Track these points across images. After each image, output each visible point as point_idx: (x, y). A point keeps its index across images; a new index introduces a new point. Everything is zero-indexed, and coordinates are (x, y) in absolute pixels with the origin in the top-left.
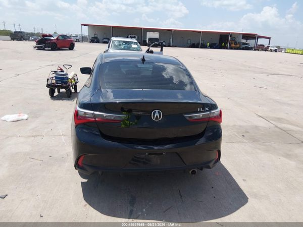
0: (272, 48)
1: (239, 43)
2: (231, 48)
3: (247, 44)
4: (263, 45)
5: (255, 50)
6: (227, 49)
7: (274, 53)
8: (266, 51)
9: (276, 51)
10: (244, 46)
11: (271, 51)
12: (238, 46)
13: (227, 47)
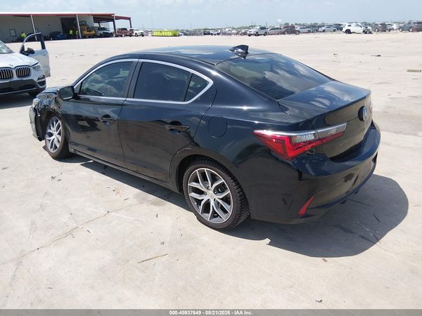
0: (137, 32)
1: (93, 28)
2: (84, 37)
3: (104, 29)
4: (126, 29)
5: (117, 36)
6: (79, 38)
7: (141, 37)
8: (131, 36)
9: (143, 36)
10: (101, 32)
11: (137, 35)
12: (93, 32)
13: (78, 36)
